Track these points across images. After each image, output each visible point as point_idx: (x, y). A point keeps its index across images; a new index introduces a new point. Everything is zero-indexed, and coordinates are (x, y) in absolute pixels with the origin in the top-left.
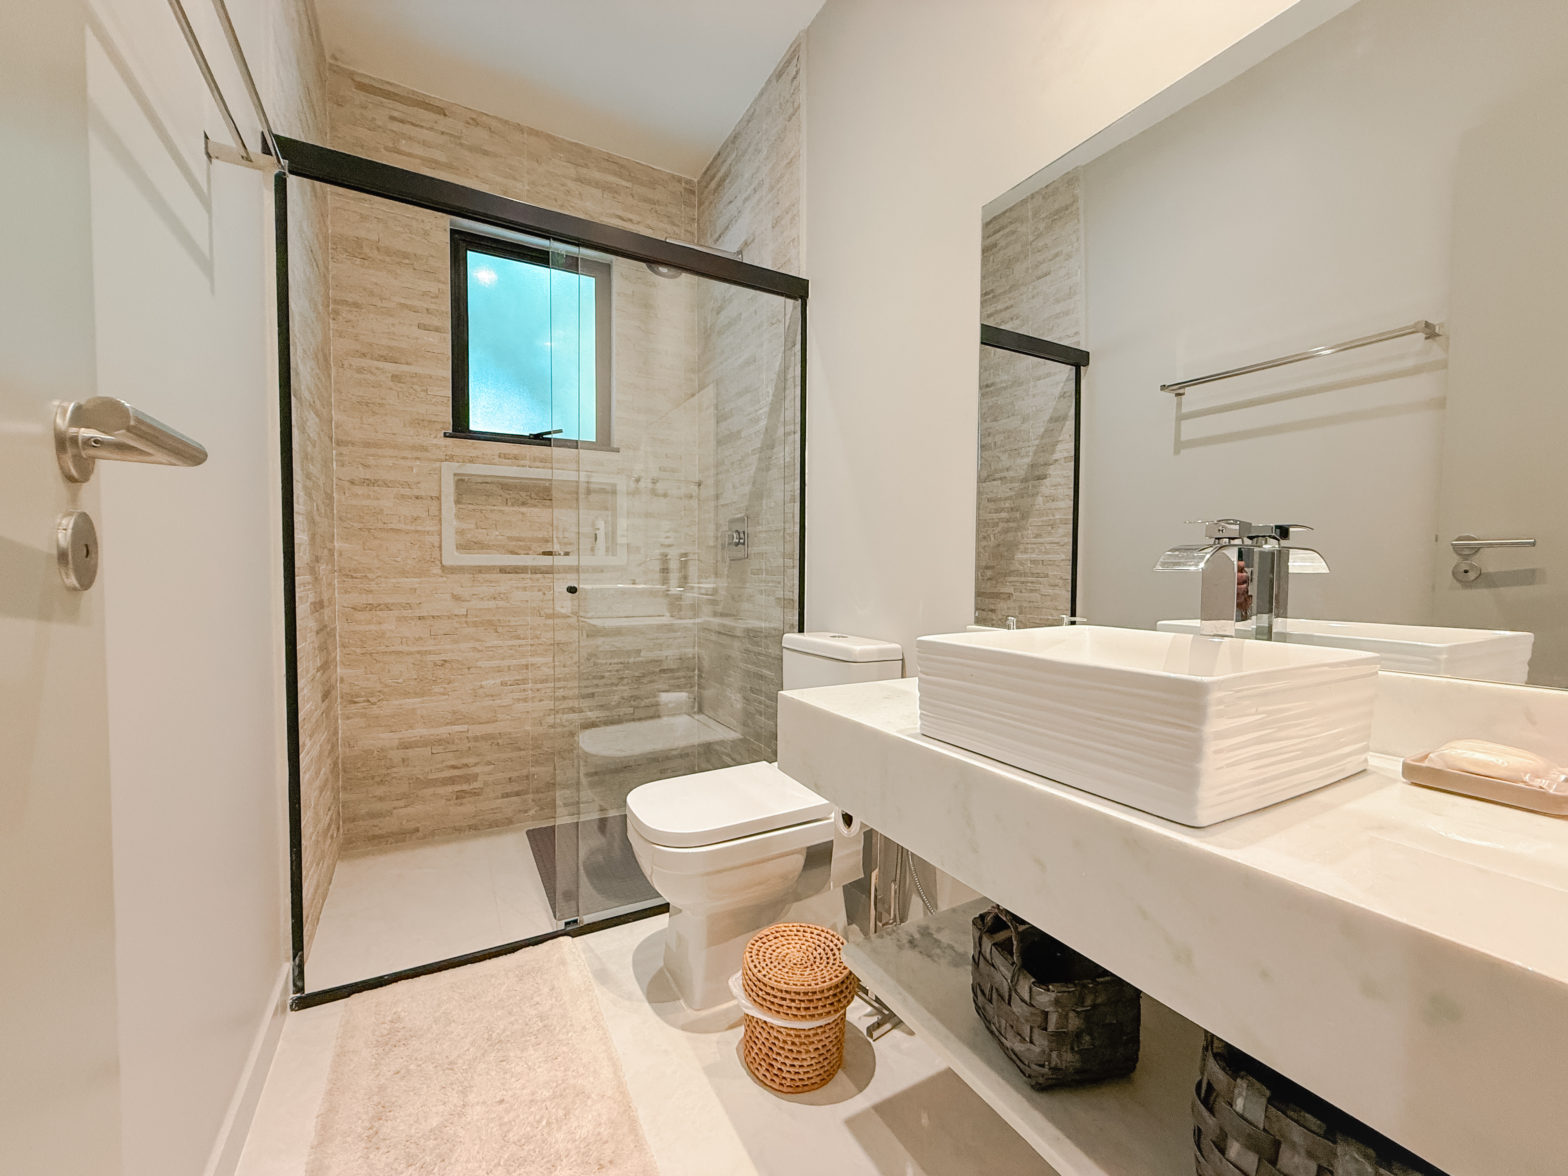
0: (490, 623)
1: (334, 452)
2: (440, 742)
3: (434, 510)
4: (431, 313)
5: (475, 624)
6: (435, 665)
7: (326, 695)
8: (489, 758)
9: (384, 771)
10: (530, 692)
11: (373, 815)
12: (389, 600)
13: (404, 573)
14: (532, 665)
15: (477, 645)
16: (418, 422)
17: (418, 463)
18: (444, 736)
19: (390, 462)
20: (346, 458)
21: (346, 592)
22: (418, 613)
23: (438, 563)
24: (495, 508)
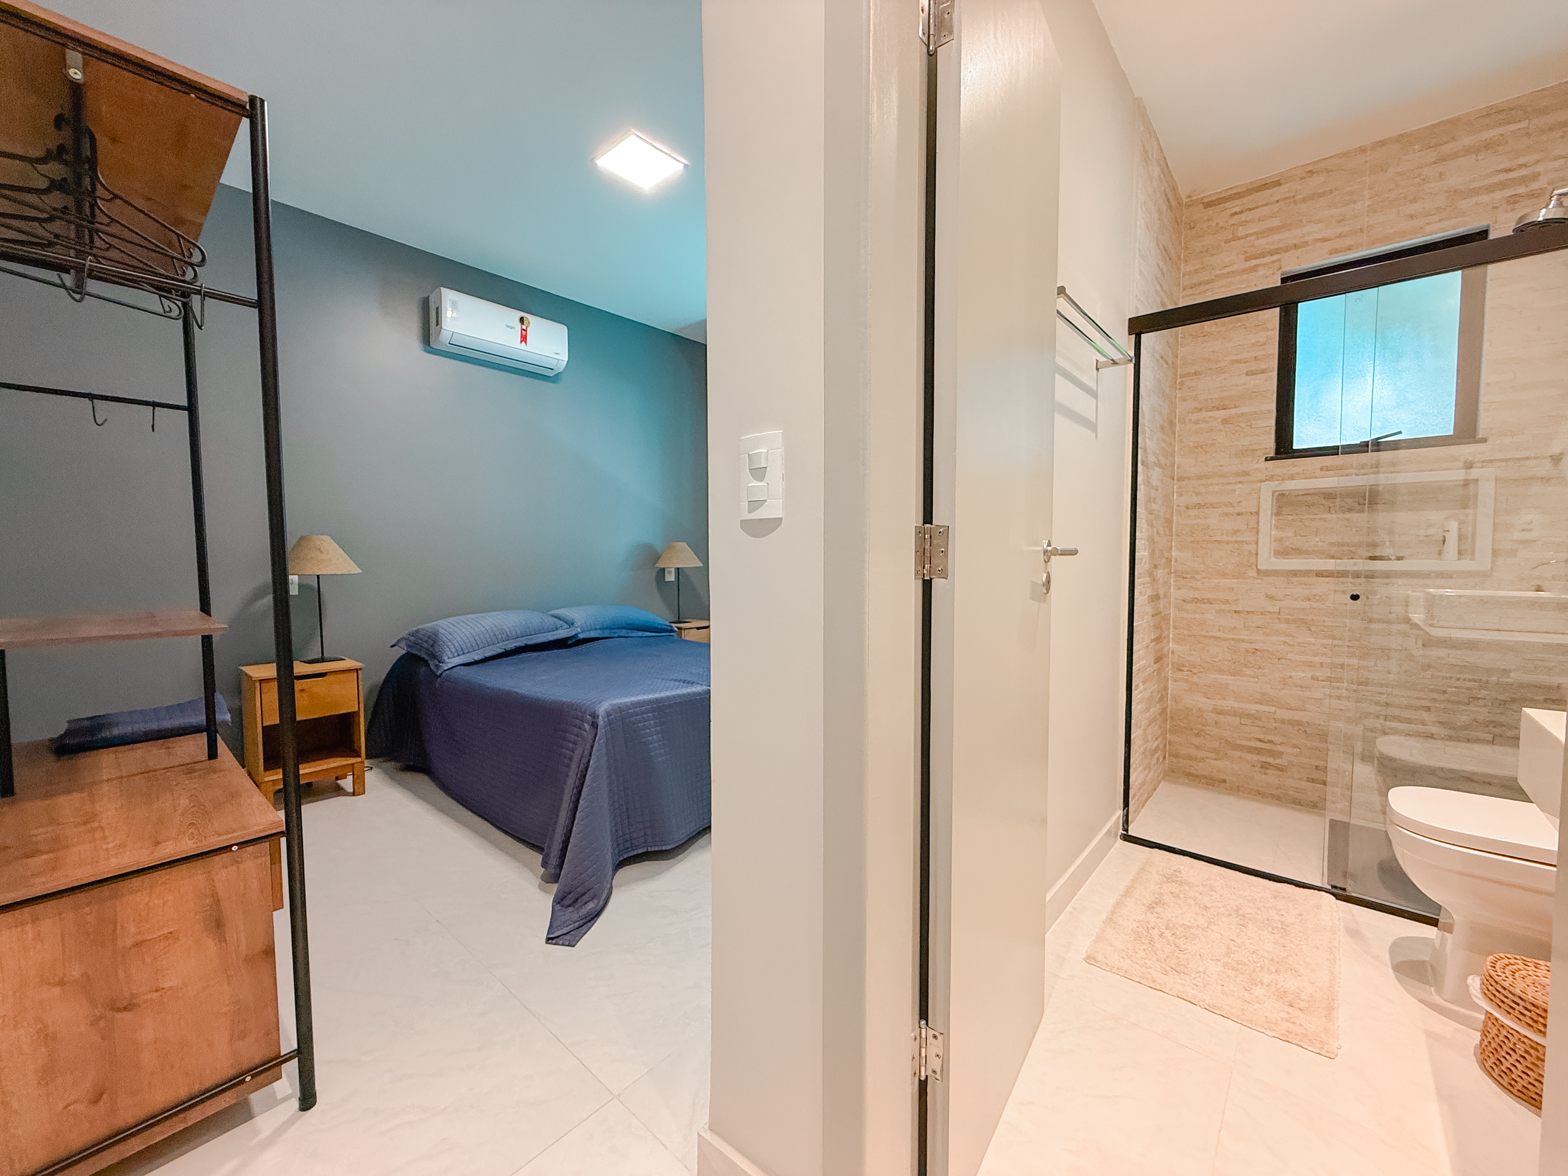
0: (1303, 621)
1: (1175, 487)
2: (1248, 716)
3: (1253, 524)
4: (1258, 360)
5: (1287, 621)
6: (1247, 651)
7: (1158, 660)
8: (1294, 742)
9: (1200, 727)
10: (1344, 691)
11: (1190, 758)
12: (1209, 595)
13: (1224, 575)
14: (1348, 665)
15: (1288, 639)
16: (1243, 453)
17: (1240, 486)
18: (1253, 712)
19: (1217, 488)
20: (1183, 490)
21: (1179, 589)
22: (1234, 608)
23: (1254, 567)
24: (1315, 516)
